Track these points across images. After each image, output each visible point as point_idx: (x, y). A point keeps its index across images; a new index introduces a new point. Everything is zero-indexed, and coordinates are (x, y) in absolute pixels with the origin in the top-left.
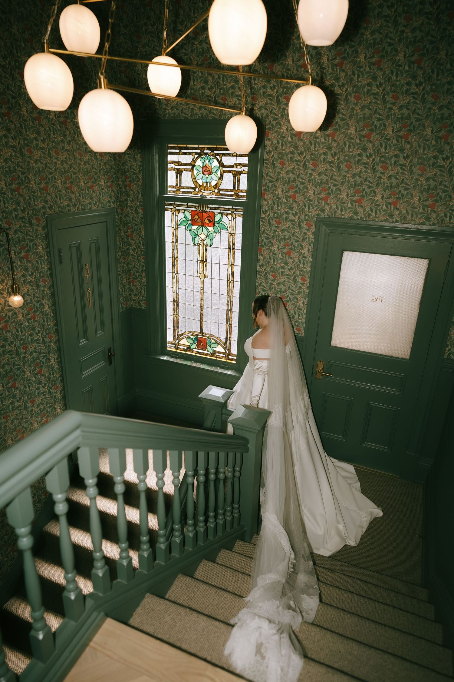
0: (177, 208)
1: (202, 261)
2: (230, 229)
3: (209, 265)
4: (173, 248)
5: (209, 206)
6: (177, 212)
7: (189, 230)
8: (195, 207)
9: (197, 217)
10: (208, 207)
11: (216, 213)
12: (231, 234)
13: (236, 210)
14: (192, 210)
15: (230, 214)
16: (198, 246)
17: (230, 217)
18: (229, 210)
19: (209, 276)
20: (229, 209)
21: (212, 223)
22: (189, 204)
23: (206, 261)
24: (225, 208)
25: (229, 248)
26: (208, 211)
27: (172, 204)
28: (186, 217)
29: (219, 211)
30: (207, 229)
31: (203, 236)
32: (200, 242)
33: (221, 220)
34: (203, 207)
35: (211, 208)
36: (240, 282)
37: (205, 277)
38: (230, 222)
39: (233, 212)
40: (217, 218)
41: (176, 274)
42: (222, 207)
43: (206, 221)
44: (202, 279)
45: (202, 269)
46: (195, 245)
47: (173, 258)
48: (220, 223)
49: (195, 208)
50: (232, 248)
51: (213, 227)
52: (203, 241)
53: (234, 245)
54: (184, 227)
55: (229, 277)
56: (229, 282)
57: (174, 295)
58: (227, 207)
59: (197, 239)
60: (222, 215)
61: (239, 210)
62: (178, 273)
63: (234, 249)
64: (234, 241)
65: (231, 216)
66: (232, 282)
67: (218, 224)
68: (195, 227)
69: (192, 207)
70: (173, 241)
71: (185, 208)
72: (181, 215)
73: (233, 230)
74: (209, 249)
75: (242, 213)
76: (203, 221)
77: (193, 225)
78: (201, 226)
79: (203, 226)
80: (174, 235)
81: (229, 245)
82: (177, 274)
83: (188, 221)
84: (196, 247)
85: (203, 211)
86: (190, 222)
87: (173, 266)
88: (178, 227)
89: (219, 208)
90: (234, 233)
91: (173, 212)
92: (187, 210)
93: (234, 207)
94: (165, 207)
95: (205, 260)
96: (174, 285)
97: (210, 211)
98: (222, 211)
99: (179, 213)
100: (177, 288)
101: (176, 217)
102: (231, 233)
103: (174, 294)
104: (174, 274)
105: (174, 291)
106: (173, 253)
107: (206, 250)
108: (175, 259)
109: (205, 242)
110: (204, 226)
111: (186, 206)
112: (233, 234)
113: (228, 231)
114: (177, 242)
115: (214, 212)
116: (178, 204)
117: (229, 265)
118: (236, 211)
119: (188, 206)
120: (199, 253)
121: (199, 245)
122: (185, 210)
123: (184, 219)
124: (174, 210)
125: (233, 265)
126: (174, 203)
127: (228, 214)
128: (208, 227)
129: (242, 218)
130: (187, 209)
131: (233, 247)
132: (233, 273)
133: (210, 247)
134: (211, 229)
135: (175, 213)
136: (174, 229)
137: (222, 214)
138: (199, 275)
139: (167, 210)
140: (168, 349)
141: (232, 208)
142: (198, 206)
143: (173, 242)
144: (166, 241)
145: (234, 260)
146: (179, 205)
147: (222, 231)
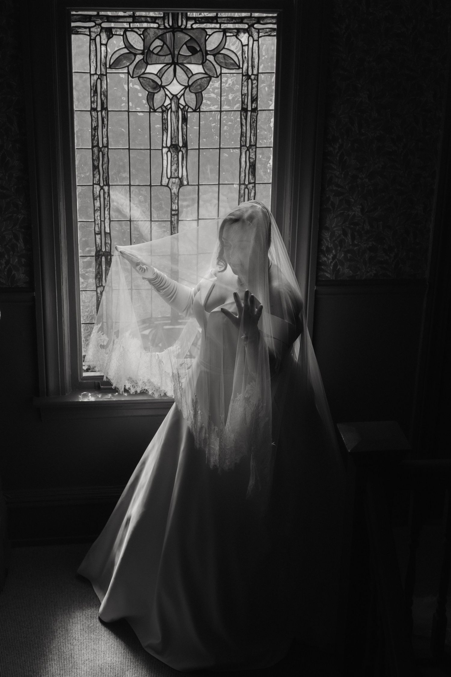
0: (104, 25)
1: (174, 147)
2: (245, 65)
3: (192, 155)
4: (94, 124)
5: (190, 14)
6: (104, 36)
7: (139, 77)
8: (154, 20)
9: (158, 43)
10: (188, 19)
11: (209, 32)
12: (249, 77)
13: (259, 20)
14: (146, 29)
15: (245, 31)
16: (163, 112)
17: (244, 37)
18: (241, 22)
19: (193, 180)
20: (241, 20)
21: (199, 55)
22: (138, 14)
23: (185, 145)
24: (232, 18)
25: (244, 110)
26: (189, 26)
27: (91, 16)
28: (128, 45)
29: (218, 26)
30: (187, 71)
31: (175, 88)
32: (168, 102)
33: (221, 46)
34: (175, 18)
35: (197, 20)
36: (273, 184)
37: (181, 185)
38: (246, 48)
39: (252, 25)
40: (212, 43)
41: (102, 188)
42: (224, 15)
43: (185, 51)
44: (175, 190)
45: (174, 167)
46: (155, 111)
47: (96, 149)
48: (219, 53)
49: (154, 22)
50: (249, 109)
51: (203, 64)
52: (175, 100)
53: (254, 100)
54: (125, 70)
55: (243, 175)
56: (243, 187)
57: (98, 241)
58: (236, 15)
59: (159, 97)
60: (225, 34)
61: (265, 21)
62: (108, 185)
63: (255, 110)
64: (254, 92)
65: (247, 35)
66: (251, 186)
67: (214, 55)
68: (153, 69)
69: (146, 19)
70: (94, 106)
71: (126, 25)
72: (117, 43)
73: (253, 67)
74: (192, 117)
75: (275, 26)
76: (176, 53)
77: (147, 64)
78: (171, 64)
79: (174, 63)
80: (96, 92)
81: (243, 102)
82: (106, 188)
83: (135, 55)
84: (158, 115)
85: (175, 29)
86: (139, 57)
87: (95, 168)
88: (109, 71)
89: (216, 18)
90: (255, 72)
91: (93, 35)
92: (132, 30)
93: (256, 15)
94: (73, 24)
95: (181, 144)
96: (98, 214)
97: (195, 26)
98: (223, 26)
99: (109, 38)
100: (107, 221)
101: (103, 48)
102: (247, 75)
103: (98, 237)
104: (97, 188)
105: (97, 229)
106: (93, 136)
107: (185, 120)
108: (100, 150)
109: (182, 101)
110: (178, 64)
111: (131, 20)
112: (253, 77)
113: (240, 71)
114: (106, 109)
115: (204, 29)
116: (108, 17)
117: (244, 150)
118: (258, 22)
119: (135, 19)
120: (165, 129)
121: (164, 110)
122: (126, 30)
123: (126, 51)
124: (97, 30)
125: (253, 146)
126: (95, 13)
127: (239, 31)
128: (188, 66)
129: (275, 39)
130: (132, 25)
131: (254, 105)
132: (253, 167)
133: (195, 111)
134: (196, 69)
135: (98, 39)
136: (96, 77)
137: (225, 31)
138: (165, 181)
139: (77, 33)
140: (85, 374)
141: (251, 17)
142: (163, 18)
143: (93, 109)
144: (75, 109)
145: (256, 135)
146: (109, 19)
147: (224, 71)
